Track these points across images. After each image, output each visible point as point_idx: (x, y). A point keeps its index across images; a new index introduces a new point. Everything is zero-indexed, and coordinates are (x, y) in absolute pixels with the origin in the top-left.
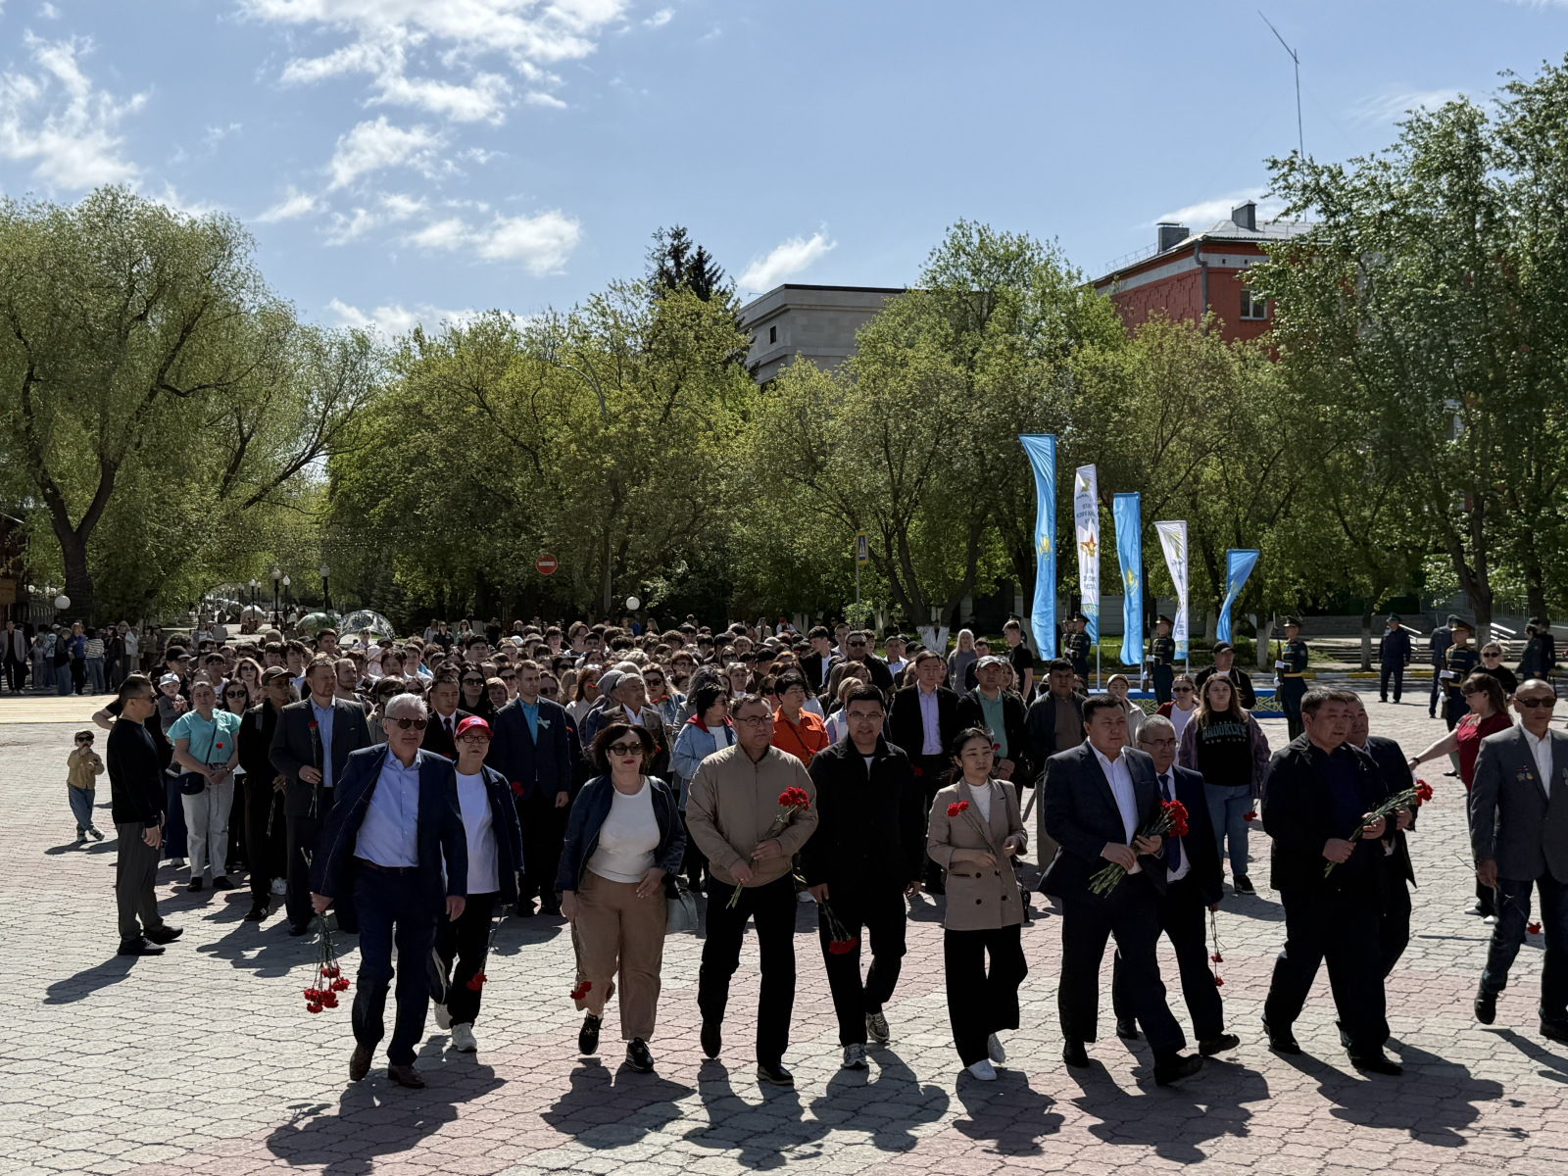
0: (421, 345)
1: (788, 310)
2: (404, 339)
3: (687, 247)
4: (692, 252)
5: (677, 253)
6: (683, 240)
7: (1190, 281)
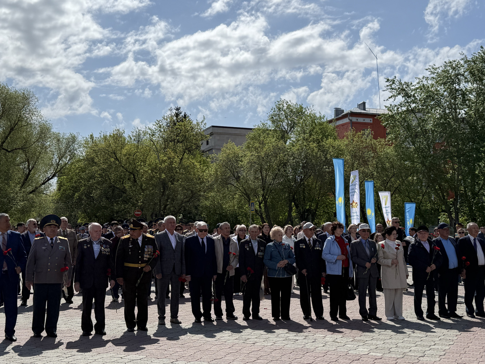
0: (92, 140)
1: (213, 134)
2: (86, 138)
3: (181, 113)
4: (183, 114)
5: (177, 115)
6: (179, 111)
7: (346, 126)
